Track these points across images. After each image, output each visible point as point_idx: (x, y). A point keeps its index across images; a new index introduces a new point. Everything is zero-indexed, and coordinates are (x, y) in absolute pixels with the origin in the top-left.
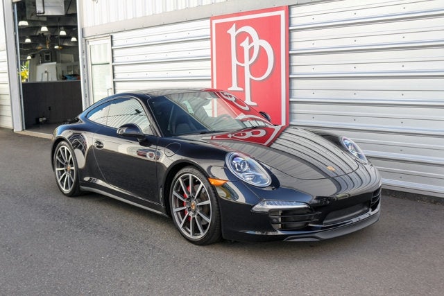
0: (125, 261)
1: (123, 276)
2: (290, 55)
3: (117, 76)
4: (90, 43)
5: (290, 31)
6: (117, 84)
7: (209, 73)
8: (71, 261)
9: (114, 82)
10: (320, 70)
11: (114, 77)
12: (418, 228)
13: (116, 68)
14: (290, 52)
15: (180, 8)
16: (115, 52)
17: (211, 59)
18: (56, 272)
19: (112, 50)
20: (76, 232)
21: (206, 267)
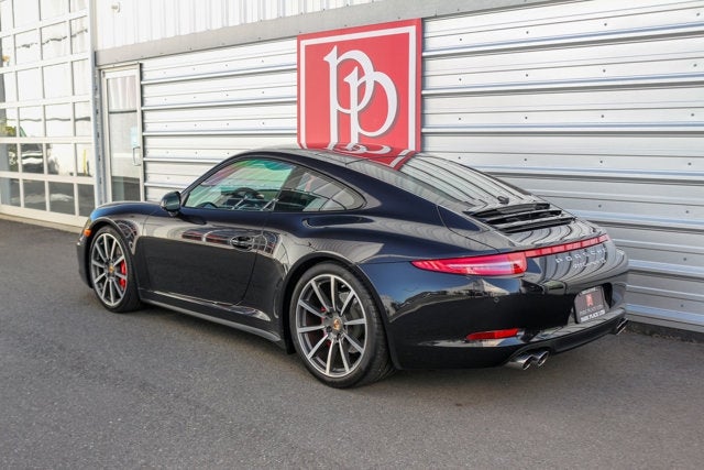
0: (148, 429)
1: (143, 455)
2: (423, 96)
3: (149, 127)
4: (108, 75)
5: (423, 58)
6: (149, 140)
7: (294, 123)
8: (57, 429)
9: (144, 137)
10: (470, 121)
11: (143, 129)
12: (628, 376)
13: (147, 115)
14: (424, 92)
15: (249, 21)
16: (146, 89)
17: (298, 103)
18: (28, 447)
19: (142, 87)
20: (70, 378)
21: (284, 440)
